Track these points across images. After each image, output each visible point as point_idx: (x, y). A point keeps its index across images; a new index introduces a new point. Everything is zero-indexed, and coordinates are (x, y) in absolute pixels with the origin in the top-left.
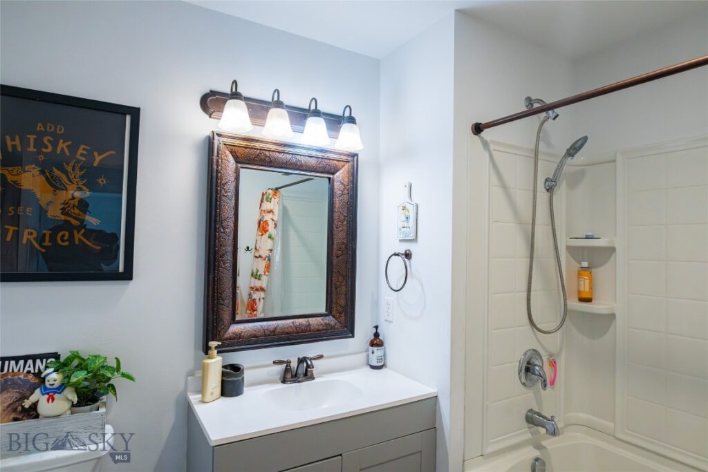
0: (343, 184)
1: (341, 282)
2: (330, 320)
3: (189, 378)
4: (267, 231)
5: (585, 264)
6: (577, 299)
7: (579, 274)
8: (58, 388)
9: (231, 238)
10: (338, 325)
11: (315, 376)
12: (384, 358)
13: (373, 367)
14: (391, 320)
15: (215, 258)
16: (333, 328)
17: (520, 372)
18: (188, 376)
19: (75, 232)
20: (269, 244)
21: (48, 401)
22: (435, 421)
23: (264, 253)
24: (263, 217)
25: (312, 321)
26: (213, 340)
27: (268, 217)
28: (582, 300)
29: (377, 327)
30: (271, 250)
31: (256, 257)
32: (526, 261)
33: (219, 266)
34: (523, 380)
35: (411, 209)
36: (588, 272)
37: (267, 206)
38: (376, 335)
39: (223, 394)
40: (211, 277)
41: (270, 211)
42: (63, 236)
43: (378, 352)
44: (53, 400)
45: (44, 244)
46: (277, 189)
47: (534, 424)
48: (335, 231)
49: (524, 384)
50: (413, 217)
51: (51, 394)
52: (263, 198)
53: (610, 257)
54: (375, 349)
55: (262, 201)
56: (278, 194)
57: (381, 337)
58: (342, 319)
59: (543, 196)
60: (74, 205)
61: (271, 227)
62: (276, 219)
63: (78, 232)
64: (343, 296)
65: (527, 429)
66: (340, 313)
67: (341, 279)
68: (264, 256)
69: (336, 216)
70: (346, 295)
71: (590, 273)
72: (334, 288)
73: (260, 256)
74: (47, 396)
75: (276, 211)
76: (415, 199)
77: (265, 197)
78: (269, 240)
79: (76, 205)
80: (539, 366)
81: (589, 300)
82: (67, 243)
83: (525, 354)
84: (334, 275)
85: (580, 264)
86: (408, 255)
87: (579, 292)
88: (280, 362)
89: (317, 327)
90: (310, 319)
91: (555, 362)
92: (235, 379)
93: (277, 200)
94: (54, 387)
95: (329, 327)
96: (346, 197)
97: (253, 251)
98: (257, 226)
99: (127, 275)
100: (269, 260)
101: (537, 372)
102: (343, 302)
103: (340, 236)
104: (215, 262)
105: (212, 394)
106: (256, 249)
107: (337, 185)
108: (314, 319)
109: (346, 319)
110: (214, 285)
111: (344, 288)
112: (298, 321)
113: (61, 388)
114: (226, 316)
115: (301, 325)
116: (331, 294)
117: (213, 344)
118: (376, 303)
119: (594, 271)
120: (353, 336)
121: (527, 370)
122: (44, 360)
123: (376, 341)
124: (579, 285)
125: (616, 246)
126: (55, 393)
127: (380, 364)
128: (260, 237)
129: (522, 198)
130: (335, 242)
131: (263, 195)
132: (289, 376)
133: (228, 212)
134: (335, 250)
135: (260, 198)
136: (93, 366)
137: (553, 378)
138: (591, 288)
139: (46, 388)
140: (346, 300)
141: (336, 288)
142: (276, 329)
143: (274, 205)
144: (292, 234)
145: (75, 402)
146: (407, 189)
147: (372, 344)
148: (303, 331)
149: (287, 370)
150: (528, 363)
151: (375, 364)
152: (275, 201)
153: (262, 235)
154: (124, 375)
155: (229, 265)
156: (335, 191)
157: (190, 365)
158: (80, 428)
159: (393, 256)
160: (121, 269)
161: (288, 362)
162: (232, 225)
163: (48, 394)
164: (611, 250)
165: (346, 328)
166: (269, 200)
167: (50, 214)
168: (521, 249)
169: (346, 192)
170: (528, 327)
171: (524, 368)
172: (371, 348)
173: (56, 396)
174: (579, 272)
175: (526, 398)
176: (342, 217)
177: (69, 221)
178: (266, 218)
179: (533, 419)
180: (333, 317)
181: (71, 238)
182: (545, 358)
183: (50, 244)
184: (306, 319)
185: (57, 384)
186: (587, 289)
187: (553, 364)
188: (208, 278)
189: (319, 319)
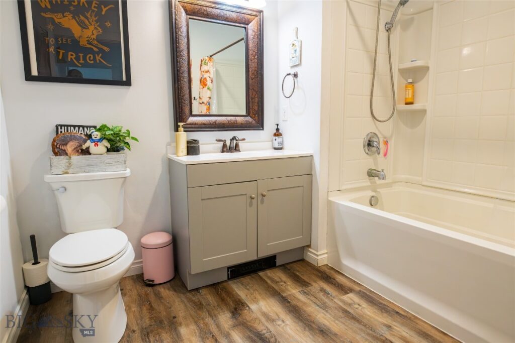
0: (254, 31)
1: (255, 95)
2: (249, 119)
3: (168, 146)
4: (206, 85)
5: (410, 80)
6: (404, 103)
7: (406, 87)
8: (100, 140)
9: (186, 63)
10: (254, 122)
11: (241, 150)
12: (281, 143)
13: (275, 149)
14: (286, 119)
15: (178, 74)
16: (251, 123)
17: (364, 146)
18: (167, 145)
19: (96, 55)
20: (208, 94)
21: (95, 146)
22: (311, 170)
23: (205, 100)
24: (203, 76)
25: (238, 118)
26: (180, 122)
27: (206, 75)
28: (407, 104)
29: (278, 125)
30: (210, 98)
31: (200, 103)
32: (370, 77)
33: (180, 80)
34: (367, 151)
35: (297, 44)
36: (411, 85)
37: (205, 68)
38: (278, 130)
39: (188, 154)
40: (177, 85)
41: (208, 72)
42: (90, 57)
43: (279, 139)
44: (97, 145)
45: (80, 62)
46: (211, 56)
47: (372, 176)
48: (250, 63)
49: (367, 153)
50: (299, 49)
51: (96, 143)
52: (202, 63)
53: (425, 74)
54: (277, 137)
55: (201, 66)
56: (212, 60)
57: (280, 131)
58: (257, 118)
59: (383, 34)
60: (94, 39)
61: (209, 83)
62: (212, 76)
63: (98, 56)
64: (256, 104)
65: (368, 180)
66: (255, 115)
67: (254, 93)
68: (205, 102)
69: (250, 52)
70: (258, 103)
71: (413, 86)
72: (250, 100)
73: (203, 103)
74: (94, 144)
75: (211, 71)
76: (300, 38)
77: (203, 62)
78: (208, 91)
79: (95, 38)
80: (376, 142)
81: (412, 103)
82: (92, 62)
83: (368, 135)
84: (250, 91)
85: (407, 81)
86: (296, 75)
87: (406, 99)
88: (220, 140)
89: (241, 122)
90: (237, 118)
91: (387, 142)
92: (195, 145)
93: (212, 63)
94: (97, 139)
95: (248, 123)
96: (256, 40)
97: (198, 99)
98: (199, 82)
99: (128, 83)
100: (209, 104)
101: (375, 145)
102: (256, 108)
103: (253, 65)
104: (178, 77)
105: (182, 152)
106: (200, 98)
107: (250, 32)
108: (239, 117)
109: (258, 118)
110: (178, 91)
111: (256, 99)
112: (229, 118)
113: (101, 140)
114: (187, 111)
115: (231, 120)
116: (249, 103)
117: (181, 124)
118: (277, 112)
119: (415, 85)
120: (263, 129)
121: (369, 145)
122: (89, 128)
123: (278, 133)
124: (406, 94)
125: (430, 65)
126: (98, 142)
127: (280, 147)
128: (202, 89)
129: (369, 34)
130: (250, 69)
131: (202, 61)
132: (225, 149)
133: (183, 45)
134: (250, 75)
135: (200, 64)
136: (116, 130)
137: (386, 151)
138: (413, 96)
139: (93, 140)
140: (258, 106)
141: (252, 99)
142: (216, 121)
143: (209, 67)
144: (223, 89)
145: (109, 147)
146: (295, 32)
147: (275, 135)
148: (232, 123)
149: (224, 146)
150: (369, 141)
151: (277, 146)
152: (210, 64)
153: (203, 88)
154: (133, 138)
155: (186, 80)
156: (249, 36)
157: (168, 140)
158: (113, 161)
159: (287, 76)
160: (124, 79)
161: (225, 141)
162: (187, 55)
163: (94, 142)
164: (426, 69)
165: (259, 124)
166: (206, 64)
167: (81, 43)
168: (368, 69)
169: (256, 36)
170: (371, 118)
171: (366, 144)
172: (274, 138)
173: (98, 143)
174: (406, 86)
175: (368, 162)
176: (254, 53)
177: (92, 49)
178: (205, 76)
179: (371, 174)
180: (251, 117)
181: (95, 59)
182: (381, 140)
183: (83, 62)
184: (234, 117)
185: (99, 137)
186: (410, 96)
187: (386, 143)
188: (175, 86)
189: (242, 118)
